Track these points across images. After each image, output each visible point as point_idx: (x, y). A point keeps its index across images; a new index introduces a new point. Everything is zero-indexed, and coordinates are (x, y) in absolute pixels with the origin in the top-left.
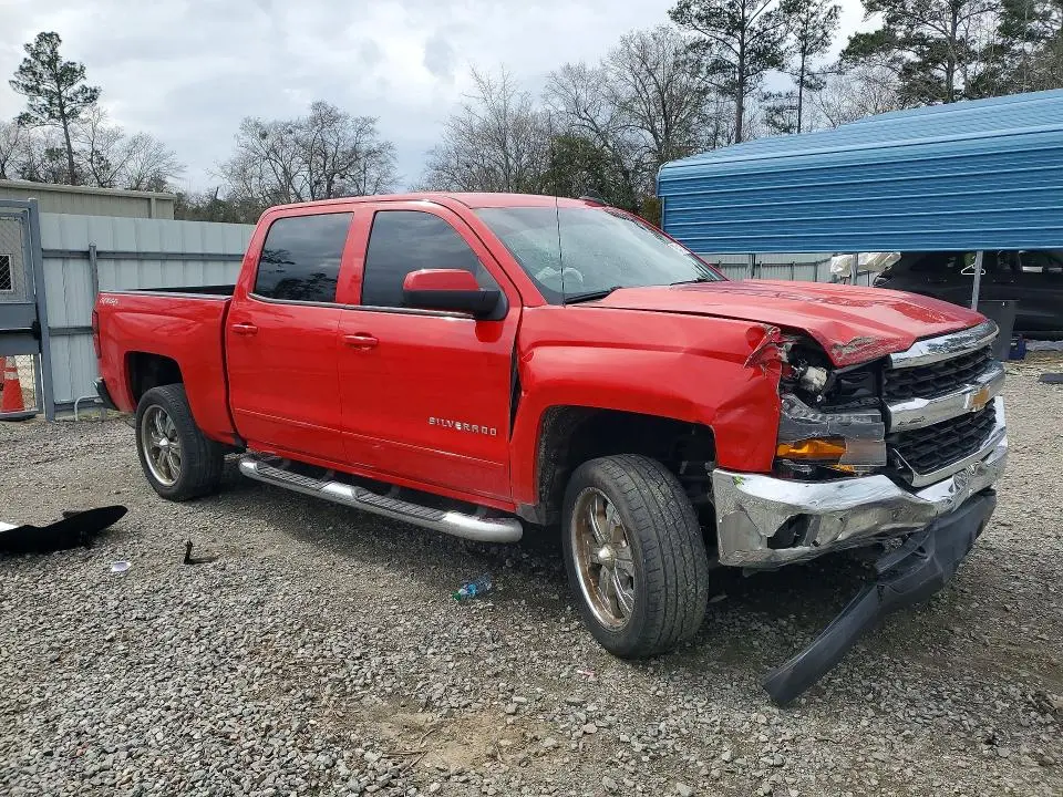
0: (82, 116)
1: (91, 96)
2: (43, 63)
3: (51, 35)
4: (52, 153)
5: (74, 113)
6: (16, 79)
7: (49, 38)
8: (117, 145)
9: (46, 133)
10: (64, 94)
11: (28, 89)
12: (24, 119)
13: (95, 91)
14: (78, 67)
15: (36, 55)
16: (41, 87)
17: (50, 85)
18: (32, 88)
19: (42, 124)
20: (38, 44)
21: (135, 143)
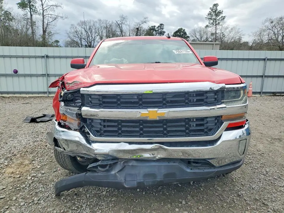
0: (220, 24)
1: (224, 18)
2: (213, 12)
3: (216, 4)
4: (212, 34)
5: (219, 23)
6: (206, 17)
7: (216, 5)
8: (227, 30)
9: (211, 29)
10: (217, 19)
11: (209, 19)
12: (207, 26)
13: (225, 17)
14: (221, 11)
15: (212, 10)
16: (212, 18)
17: (214, 17)
18: (210, 19)
19: (211, 27)
20: (213, 7)
21: (232, 29)
